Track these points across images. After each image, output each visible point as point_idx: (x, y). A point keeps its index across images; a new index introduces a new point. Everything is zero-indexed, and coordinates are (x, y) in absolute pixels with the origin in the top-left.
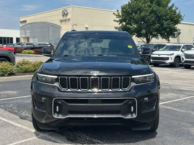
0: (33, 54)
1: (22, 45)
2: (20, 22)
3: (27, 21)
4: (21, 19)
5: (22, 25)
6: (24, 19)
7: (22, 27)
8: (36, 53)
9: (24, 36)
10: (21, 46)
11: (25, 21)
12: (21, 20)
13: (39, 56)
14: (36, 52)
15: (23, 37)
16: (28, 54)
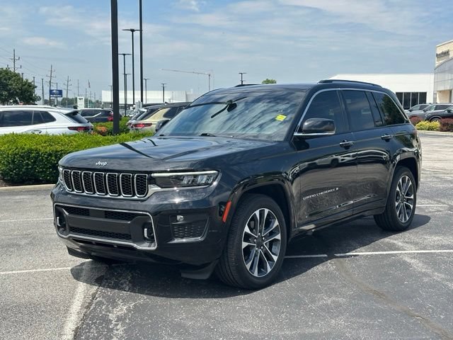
0: (438, 130)
1: (425, 111)
2: (437, 55)
3: (450, 53)
4: (438, 49)
5: (441, 62)
6: (444, 49)
7: (438, 67)
8: (445, 128)
9: (442, 88)
10: (423, 112)
11: (446, 53)
12: (439, 51)
13: (446, 136)
14: (444, 125)
15: (440, 92)
16: (428, 130)
